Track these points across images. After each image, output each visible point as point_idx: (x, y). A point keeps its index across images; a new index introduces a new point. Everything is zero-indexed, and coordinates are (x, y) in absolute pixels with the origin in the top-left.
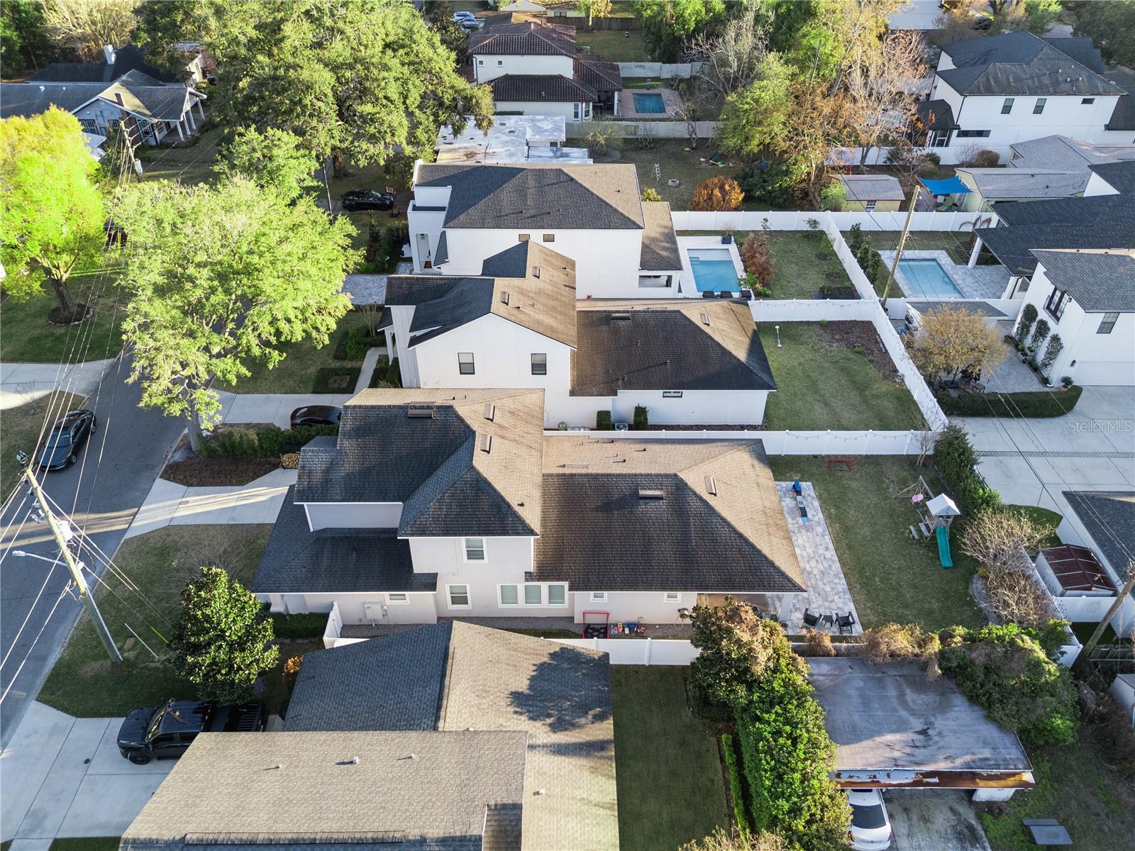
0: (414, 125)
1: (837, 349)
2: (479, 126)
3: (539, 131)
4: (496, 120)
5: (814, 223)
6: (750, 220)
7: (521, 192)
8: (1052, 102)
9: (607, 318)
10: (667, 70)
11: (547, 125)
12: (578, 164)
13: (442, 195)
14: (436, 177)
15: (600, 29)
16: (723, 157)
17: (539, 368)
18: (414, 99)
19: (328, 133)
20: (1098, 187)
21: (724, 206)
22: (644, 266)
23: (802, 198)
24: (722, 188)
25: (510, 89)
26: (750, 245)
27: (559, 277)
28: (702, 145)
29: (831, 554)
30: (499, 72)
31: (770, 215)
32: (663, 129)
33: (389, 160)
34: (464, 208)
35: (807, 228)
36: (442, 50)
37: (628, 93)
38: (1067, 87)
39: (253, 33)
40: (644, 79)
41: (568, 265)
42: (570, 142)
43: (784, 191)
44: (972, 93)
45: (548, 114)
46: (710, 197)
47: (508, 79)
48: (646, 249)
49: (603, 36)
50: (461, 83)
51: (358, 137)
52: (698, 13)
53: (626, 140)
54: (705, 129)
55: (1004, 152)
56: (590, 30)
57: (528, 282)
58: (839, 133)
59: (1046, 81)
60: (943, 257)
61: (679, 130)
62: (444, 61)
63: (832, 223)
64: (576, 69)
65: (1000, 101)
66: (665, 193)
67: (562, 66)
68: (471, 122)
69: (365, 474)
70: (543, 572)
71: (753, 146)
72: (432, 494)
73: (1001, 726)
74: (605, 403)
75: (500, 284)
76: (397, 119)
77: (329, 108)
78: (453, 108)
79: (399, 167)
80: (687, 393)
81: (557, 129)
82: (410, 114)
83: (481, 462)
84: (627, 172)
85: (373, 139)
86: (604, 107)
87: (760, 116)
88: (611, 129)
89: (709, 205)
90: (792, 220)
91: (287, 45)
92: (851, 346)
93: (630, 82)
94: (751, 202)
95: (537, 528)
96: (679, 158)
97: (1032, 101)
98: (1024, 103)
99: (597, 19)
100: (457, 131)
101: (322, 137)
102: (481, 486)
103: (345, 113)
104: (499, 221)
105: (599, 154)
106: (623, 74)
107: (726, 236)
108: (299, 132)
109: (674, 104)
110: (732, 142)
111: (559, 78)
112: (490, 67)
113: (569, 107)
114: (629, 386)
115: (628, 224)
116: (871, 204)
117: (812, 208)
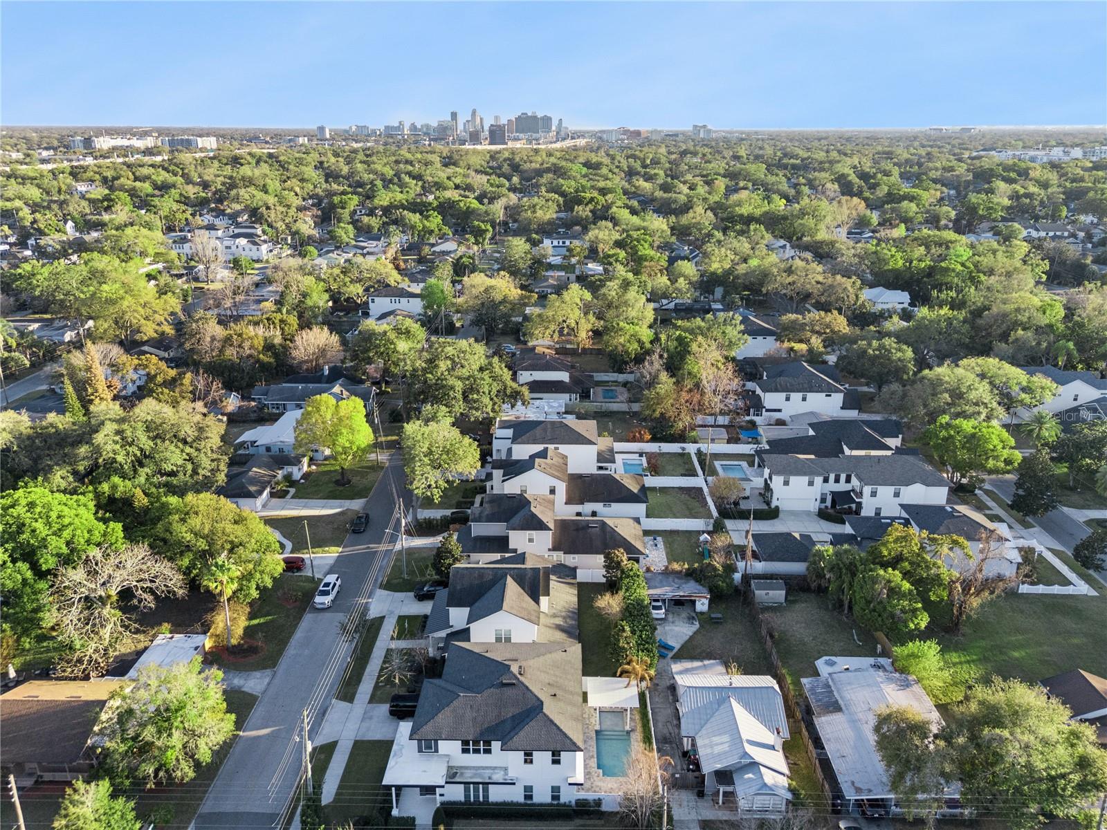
0: (494, 404)
1: (684, 497)
2: (523, 404)
3: (552, 407)
4: (531, 401)
5: (683, 449)
6: (653, 447)
7: (545, 430)
8: (810, 395)
9: (580, 476)
10: (621, 378)
11: (555, 404)
12: (570, 420)
13: (509, 433)
14: (505, 425)
15: (585, 354)
16: (645, 420)
17: (553, 491)
18: (494, 392)
19: (459, 407)
20: (811, 433)
21: (641, 440)
22: (598, 461)
23: (681, 438)
24: (640, 433)
25: (537, 387)
26: (650, 456)
27: (561, 461)
28: (635, 414)
29: (665, 556)
30: (531, 379)
31: (662, 445)
32: (615, 407)
33: (484, 419)
34: (520, 436)
35: (680, 451)
36: (505, 370)
37: (599, 389)
38: (816, 389)
39: (424, 365)
40: (608, 382)
41: (565, 457)
42: (566, 413)
43: (672, 435)
44: (768, 391)
45: (555, 399)
46: (634, 436)
47: (535, 382)
48: (599, 454)
49: (588, 358)
50: (515, 385)
51: (470, 408)
52: (636, 350)
53: (595, 412)
54: (636, 407)
55: (788, 419)
56: (579, 355)
57: (548, 461)
58: (700, 408)
59: (806, 386)
60: (744, 464)
61: (624, 407)
62: (507, 375)
63: (691, 448)
64: (570, 377)
65: (783, 395)
66: (612, 434)
67: (564, 376)
68: (519, 403)
69: (493, 514)
70: (555, 548)
71: (657, 414)
72: (516, 520)
73: (704, 586)
74: (579, 508)
75: (537, 460)
76: (486, 400)
77: (460, 396)
78: (511, 396)
79: (488, 422)
80: (613, 505)
81: (560, 406)
82: (491, 399)
83: (533, 509)
84: (592, 424)
85: (477, 409)
86: (585, 396)
87: (659, 399)
88: (588, 406)
89: (634, 440)
90: (674, 448)
91: (440, 370)
92: (689, 495)
93: (599, 383)
94: (655, 439)
95: (552, 527)
96: (625, 421)
97: (800, 395)
98: (796, 397)
99: (584, 349)
100: (513, 407)
101: (457, 409)
102: (534, 516)
103: (465, 397)
104: (535, 442)
105: (580, 417)
106: (596, 379)
107: (641, 455)
108: (446, 406)
109: (623, 395)
110: (647, 412)
111: (561, 382)
112: (526, 376)
113: (567, 396)
114: (589, 501)
115: (590, 442)
116: (713, 440)
117: (684, 442)
